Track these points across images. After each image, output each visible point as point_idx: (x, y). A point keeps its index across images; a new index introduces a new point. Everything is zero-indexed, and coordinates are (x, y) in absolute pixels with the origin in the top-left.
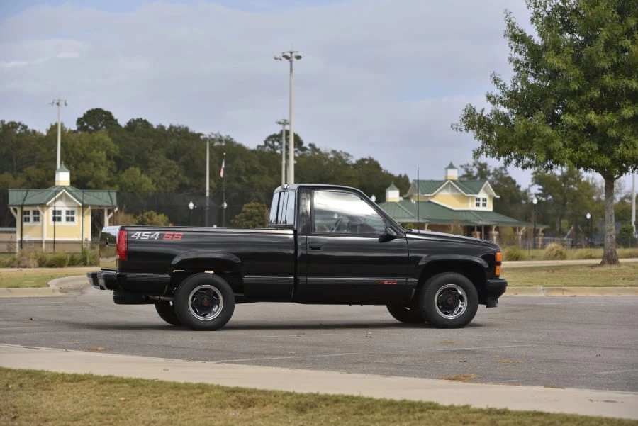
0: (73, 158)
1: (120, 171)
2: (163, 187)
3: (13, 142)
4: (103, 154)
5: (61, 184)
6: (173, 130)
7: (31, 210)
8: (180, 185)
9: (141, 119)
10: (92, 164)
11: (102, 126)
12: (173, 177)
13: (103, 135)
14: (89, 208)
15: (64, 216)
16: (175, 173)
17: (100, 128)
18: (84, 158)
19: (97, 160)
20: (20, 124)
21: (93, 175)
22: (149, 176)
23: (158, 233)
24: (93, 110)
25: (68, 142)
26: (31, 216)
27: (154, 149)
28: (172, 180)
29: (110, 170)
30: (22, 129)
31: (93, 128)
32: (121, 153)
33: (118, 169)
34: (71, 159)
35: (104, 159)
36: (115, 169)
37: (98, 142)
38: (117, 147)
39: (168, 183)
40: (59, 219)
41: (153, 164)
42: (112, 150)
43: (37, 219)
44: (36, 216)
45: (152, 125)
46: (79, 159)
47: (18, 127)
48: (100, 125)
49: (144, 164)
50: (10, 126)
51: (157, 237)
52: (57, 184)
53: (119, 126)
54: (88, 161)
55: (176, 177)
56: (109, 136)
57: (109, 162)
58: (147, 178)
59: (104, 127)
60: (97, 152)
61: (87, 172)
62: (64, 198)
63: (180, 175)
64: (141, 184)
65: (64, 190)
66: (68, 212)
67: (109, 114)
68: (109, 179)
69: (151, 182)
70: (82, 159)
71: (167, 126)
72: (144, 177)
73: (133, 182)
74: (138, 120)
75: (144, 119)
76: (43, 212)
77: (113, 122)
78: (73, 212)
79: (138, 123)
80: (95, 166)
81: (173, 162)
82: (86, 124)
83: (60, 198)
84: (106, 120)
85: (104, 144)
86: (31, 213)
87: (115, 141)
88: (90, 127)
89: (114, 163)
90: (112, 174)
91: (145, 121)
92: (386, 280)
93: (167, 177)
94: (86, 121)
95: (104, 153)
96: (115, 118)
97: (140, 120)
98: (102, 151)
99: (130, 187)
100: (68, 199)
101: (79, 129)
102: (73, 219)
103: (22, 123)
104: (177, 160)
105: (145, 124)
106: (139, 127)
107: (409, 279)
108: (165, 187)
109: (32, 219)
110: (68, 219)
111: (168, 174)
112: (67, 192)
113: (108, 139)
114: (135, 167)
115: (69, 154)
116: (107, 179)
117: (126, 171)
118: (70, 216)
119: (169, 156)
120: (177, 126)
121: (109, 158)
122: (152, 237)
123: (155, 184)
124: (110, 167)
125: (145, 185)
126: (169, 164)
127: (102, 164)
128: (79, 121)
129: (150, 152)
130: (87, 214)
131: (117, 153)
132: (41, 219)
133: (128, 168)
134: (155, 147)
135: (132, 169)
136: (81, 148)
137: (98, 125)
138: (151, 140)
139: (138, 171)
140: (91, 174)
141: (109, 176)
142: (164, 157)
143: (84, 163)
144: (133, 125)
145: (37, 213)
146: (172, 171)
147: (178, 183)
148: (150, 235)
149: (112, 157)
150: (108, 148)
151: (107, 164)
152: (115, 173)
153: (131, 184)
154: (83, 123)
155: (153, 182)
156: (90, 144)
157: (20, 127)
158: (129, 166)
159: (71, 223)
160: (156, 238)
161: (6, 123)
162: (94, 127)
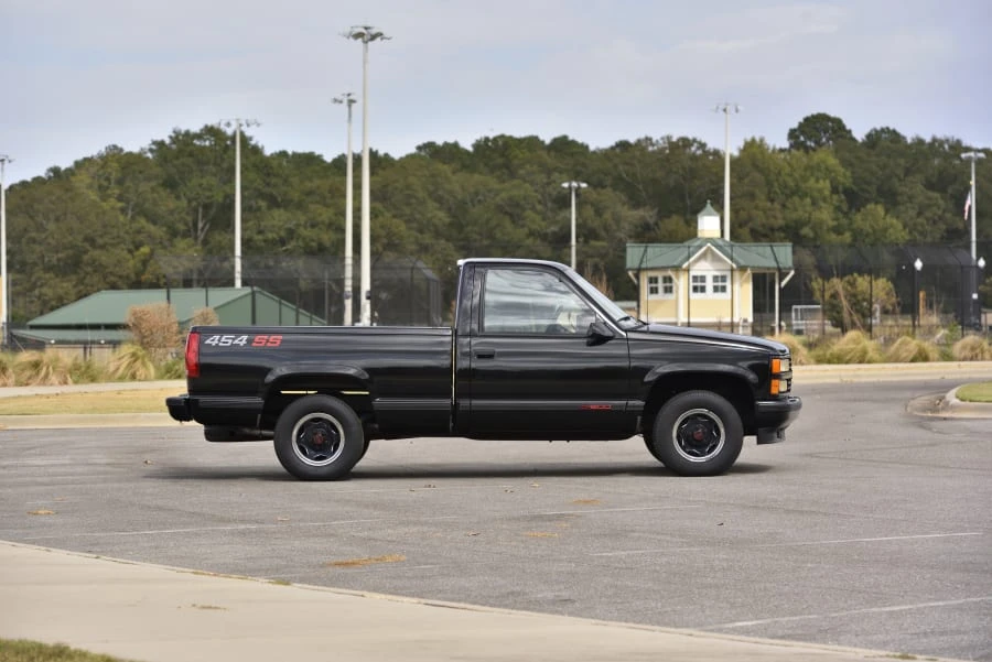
0: (778, 190)
1: (853, 211)
2: (921, 233)
3: (684, 168)
4: (825, 185)
5: (707, 235)
6: (937, 144)
7: (660, 275)
8: (948, 231)
9: (888, 128)
10: (808, 200)
11: (828, 140)
12: (936, 218)
13: (827, 156)
14: (749, 271)
15: (709, 284)
16: (940, 212)
17: (824, 144)
18: (797, 192)
19: (816, 194)
20: (695, 140)
21: (810, 218)
22: (897, 218)
23: (245, 337)
24: (813, 116)
25: (772, 168)
26: (660, 285)
27: (906, 175)
28: (935, 222)
29: (838, 209)
30: (698, 148)
31: (813, 145)
32: (854, 183)
33: (850, 208)
34: (775, 192)
35: (827, 193)
36: (845, 207)
37: (818, 165)
38: (848, 174)
39: (928, 228)
40: (703, 289)
41: (905, 198)
42: (841, 179)
43: (668, 290)
44: (668, 285)
45: (904, 138)
46: (788, 192)
47: (692, 145)
48: (824, 140)
49: (890, 199)
50: (681, 144)
51: (244, 342)
52: (700, 235)
53: (854, 140)
54: (803, 195)
55: (940, 218)
56: (836, 157)
57: (835, 197)
58: (895, 221)
59: (831, 142)
60: (817, 180)
61: (800, 213)
62: (709, 256)
63: (948, 215)
64: (886, 230)
65: (709, 244)
66: (715, 278)
67: (838, 122)
68: (835, 223)
69: (900, 226)
70: (793, 193)
71: (928, 139)
72: (891, 220)
73: (872, 227)
74: (882, 130)
75: (891, 128)
76: (678, 278)
77: (844, 133)
78: (723, 279)
79: (884, 135)
80: (814, 203)
81: (936, 195)
82: (802, 138)
83: (704, 256)
84: (834, 132)
85: (827, 169)
86: (660, 280)
87: (846, 163)
88: (809, 143)
89: (843, 197)
90: (841, 215)
91: (894, 132)
92: (594, 404)
93: (927, 219)
94: (803, 133)
95: (828, 182)
96: (848, 128)
97: (886, 130)
98: (824, 180)
99: (867, 235)
100: (716, 258)
101: (791, 146)
102: (723, 289)
103: (698, 139)
104: (943, 190)
105: (894, 136)
106: (884, 141)
107: (631, 402)
108: (922, 233)
109: (661, 290)
110: (716, 289)
111: (928, 214)
112: (713, 248)
113: (832, 161)
114: (877, 203)
115: (772, 186)
116: (832, 223)
117: (862, 210)
118: (720, 284)
119: (930, 186)
120: (943, 138)
121: (835, 190)
122: (236, 342)
123: (907, 230)
124: (837, 204)
125: (891, 231)
126: (930, 199)
127: (824, 200)
128: (792, 134)
129: (900, 180)
130: (746, 281)
131: (848, 183)
132: (674, 289)
133: (864, 206)
134: (908, 172)
135: (870, 206)
136: (791, 175)
137: (821, 139)
138: (902, 161)
139: (880, 210)
140: (807, 215)
141: (836, 219)
142: (922, 187)
143: (796, 199)
144: (874, 138)
145: (668, 279)
146: (934, 208)
147: (944, 227)
148: (234, 339)
149: (841, 189)
150: (833, 174)
151: (831, 199)
152: (846, 214)
153: (870, 231)
154: (798, 137)
155: (905, 226)
156: (806, 169)
157: (696, 145)
158: (867, 201)
159: (720, 295)
160: (242, 344)
161: (674, 139)
162: (816, 142)
